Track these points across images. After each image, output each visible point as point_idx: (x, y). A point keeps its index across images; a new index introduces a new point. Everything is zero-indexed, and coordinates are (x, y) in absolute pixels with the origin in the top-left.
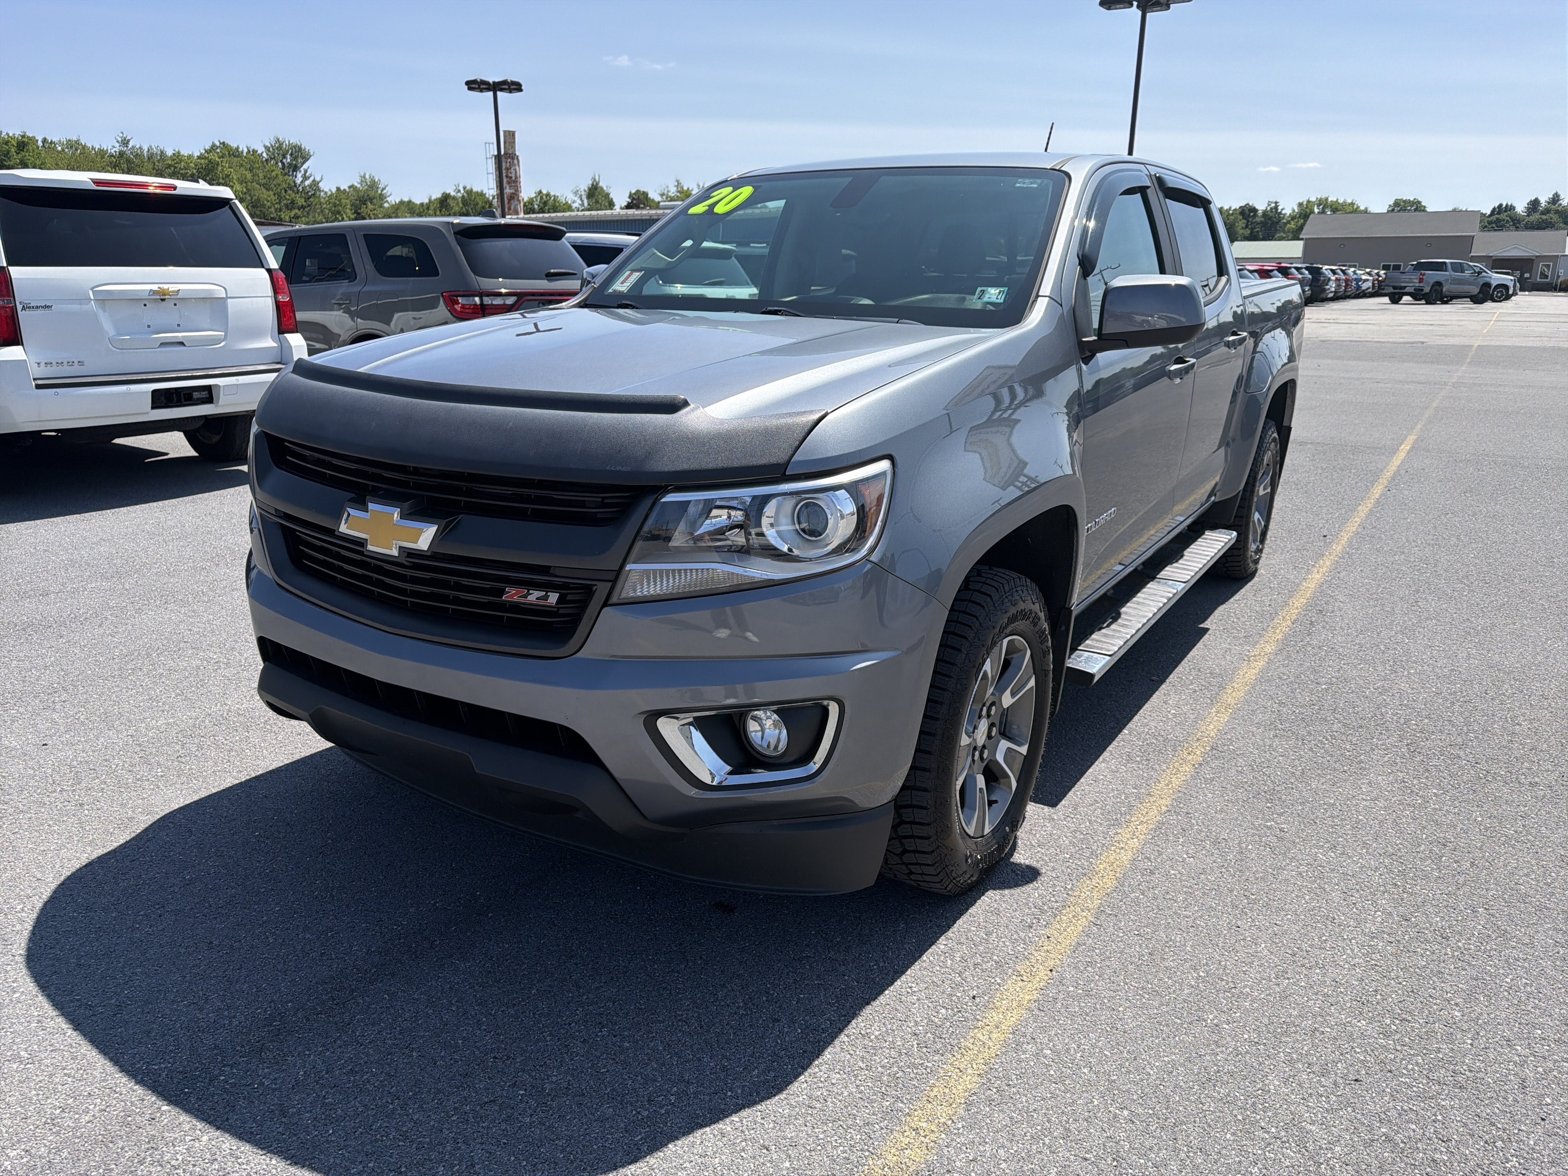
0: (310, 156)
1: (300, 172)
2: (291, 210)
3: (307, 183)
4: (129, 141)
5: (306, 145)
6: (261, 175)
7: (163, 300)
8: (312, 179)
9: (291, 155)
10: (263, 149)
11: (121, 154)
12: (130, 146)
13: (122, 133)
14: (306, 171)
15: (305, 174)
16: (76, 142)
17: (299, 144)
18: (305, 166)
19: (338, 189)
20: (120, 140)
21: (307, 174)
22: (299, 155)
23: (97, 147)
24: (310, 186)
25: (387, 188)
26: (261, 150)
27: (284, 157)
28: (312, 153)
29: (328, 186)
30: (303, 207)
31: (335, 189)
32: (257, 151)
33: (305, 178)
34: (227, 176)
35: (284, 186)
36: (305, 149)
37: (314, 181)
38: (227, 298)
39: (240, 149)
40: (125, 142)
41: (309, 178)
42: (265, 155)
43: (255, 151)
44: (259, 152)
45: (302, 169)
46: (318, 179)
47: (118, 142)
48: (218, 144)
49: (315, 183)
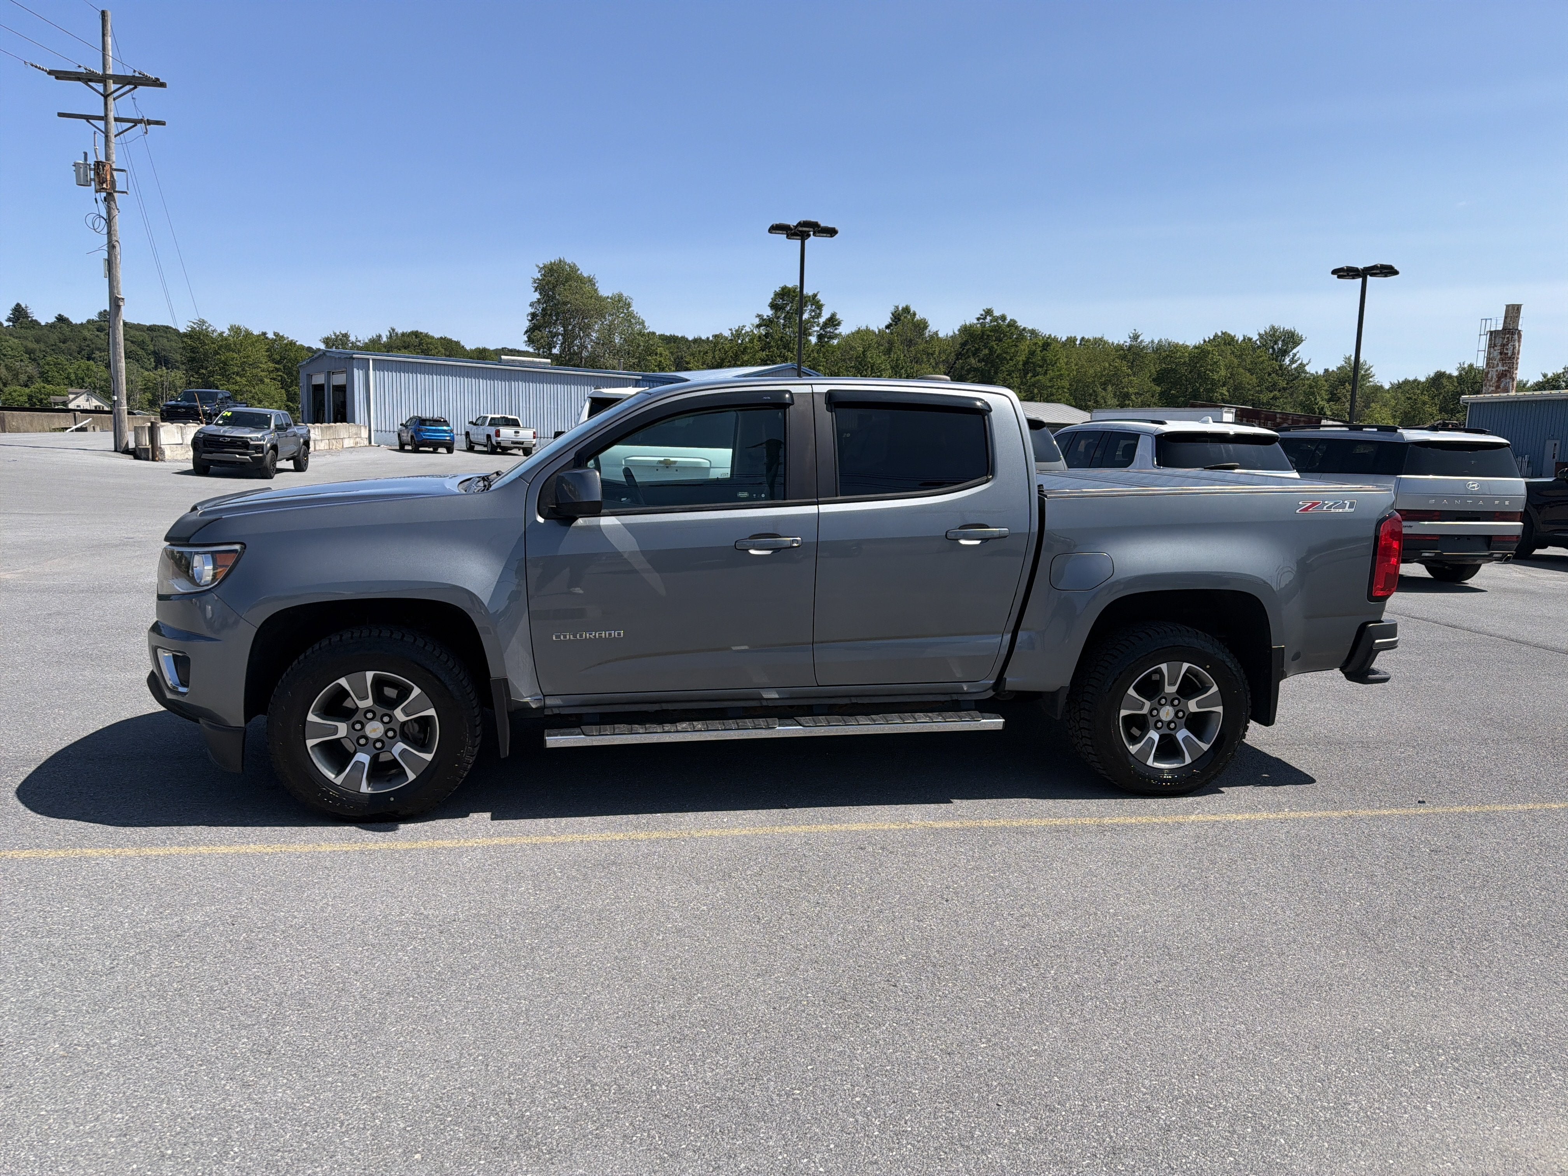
0: (1302, 341)
1: (1289, 356)
2: (1271, 392)
3: (1294, 366)
4: (1139, 336)
5: (1299, 331)
6: (1248, 361)
7: (667, 467)
8: (1299, 362)
9: (1283, 341)
10: (1258, 337)
11: (1131, 347)
12: (1139, 341)
13: (1135, 330)
14: (1295, 355)
15: (1293, 358)
16: (1100, 339)
17: (1293, 330)
18: (1295, 351)
19: (1326, 371)
20: (1132, 335)
21: (1296, 358)
22: (1292, 339)
23: (1116, 342)
24: (1296, 369)
25: (1371, 369)
26: (1255, 337)
27: (1276, 343)
28: (1304, 339)
29: (1315, 368)
30: (1285, 389)
31: (1323, 371)
32: (1252, 339)
33: (1293, 361)
34: (1216, 363)
35: (1270, 369)
36: (1298, 334)
37: (1301, 364)
38: (711, 467)
39: (1236, 338)
40: (1136, 337)
41: (1296, 361)
42: (1258, 342)
43: (1250, 339)
44: (1254, 339)
45: (1291, 354)
46: (1305, 362)
47: (1130, 338)
48: (1220, 334)
49: (1302, 366)
